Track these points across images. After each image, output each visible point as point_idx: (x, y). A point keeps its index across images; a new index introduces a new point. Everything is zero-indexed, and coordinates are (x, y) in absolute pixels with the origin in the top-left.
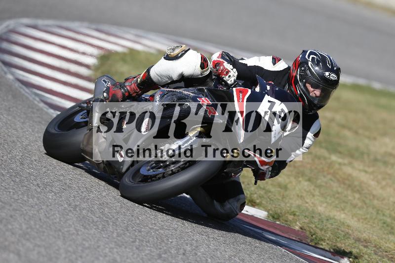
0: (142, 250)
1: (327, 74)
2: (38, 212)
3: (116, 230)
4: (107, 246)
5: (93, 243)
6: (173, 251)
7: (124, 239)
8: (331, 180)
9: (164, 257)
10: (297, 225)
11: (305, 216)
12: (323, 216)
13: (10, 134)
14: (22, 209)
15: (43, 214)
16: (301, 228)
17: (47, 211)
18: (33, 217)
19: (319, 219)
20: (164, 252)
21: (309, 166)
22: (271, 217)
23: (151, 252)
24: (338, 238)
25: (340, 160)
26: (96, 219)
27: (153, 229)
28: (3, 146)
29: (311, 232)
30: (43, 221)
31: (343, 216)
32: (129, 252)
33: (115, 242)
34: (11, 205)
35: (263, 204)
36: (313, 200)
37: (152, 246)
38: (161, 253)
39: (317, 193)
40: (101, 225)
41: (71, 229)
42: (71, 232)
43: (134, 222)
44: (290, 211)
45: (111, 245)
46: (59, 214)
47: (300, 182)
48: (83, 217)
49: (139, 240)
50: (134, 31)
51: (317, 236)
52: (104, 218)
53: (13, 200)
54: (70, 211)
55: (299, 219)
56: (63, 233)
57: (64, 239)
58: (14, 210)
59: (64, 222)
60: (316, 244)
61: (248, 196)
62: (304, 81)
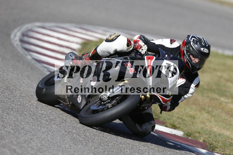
1: (202, 49)
2: (47, 136)
3: (94, 145)
5: (80, 153)
7: (99, 151)
8: (221, 112)
10: (201, 139)
11: (206, 134)
12: (216, 133)
13: (29, 91)
14: (38, 135)
15: (50, 137)
16: (204, 141)
17: (52, 136)
18: (44, 139)
19: (214, 135)
21: (207, 104)
22: (186, 135)
24: (226, 146)
25: (226, 100)
26: (81, 139)
28: (26, 98)
29: (209, 143)
30: (50, 141)
31: (228, 133)
33: (93, 152)
34: (31, 133)
35: (181, 127)
36: (210, 124)
39: (213, 120)
40: (85, 143)
41: (67, 145)
42: (66, 147)
44: (197, 131)
46: (59, 137)
47: (202, 114)
48: (74, 138)
49: (107, 151)
50: (102, 28)
51: (213, 145)
52: (86, 139)
53: (32, 129)
54: (66, 135)
55: (202, 136)
56: (62, 148)
57: (63, 151)
58: (33, 135)
59: (62, 141)
60: (213, 150)
61: (172, 123)
62: (189, 53)
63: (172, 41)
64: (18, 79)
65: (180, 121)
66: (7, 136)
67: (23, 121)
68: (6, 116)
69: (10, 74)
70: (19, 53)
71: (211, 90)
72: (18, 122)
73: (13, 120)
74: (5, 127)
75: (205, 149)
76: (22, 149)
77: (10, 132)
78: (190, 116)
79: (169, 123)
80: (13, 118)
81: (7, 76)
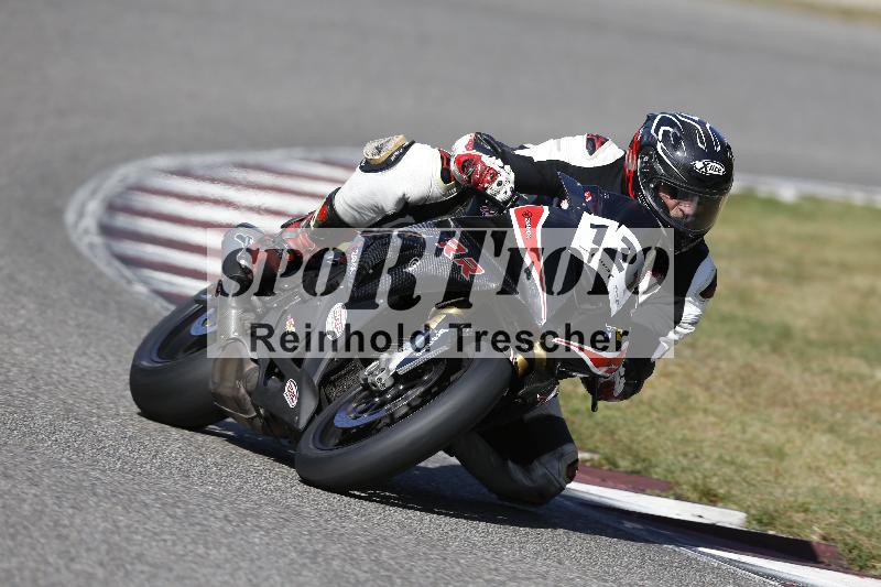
1: (699, 165)
2: (233, 576)
10: (814, 532)
11: (831, 511)
12: (870, 506)
14: (197, 575)
15: (244, 579)
16: (824, 538)
17: (252, 573)
19: (863, 513)
21: (827, 399)
22: (754, 522)
26: (363, 577)
29: (846, 544)
34: (171, 570)
35: (733, 496)
36: (843, 474)
39: (851, 456)
43: (449, 571)
44: (795, 505)
46: (279, 575)
47: (811, 436)
48: (335, 575)
51: (861, 551)
52: (383, 573)
53: (173, 557)
54: (304, 565)
55: (817, 519)
58: (180, 578)
60: (861, 568)
61: (699, 482)
62: (652, 186)
64: (105, 373)
65: (728, 471)
67: (137, 528)
68: (71, 517)
69: (74, 360)
70: (100, 275)
71: (835, 345)
72: (119, 534)
73: (100, 529)
74: (72, 560)
75: (833, 566)
77: (91, 577)
78: (767, 451)
79: (688, 483)
80: (99, 521)
81: (64, 366)
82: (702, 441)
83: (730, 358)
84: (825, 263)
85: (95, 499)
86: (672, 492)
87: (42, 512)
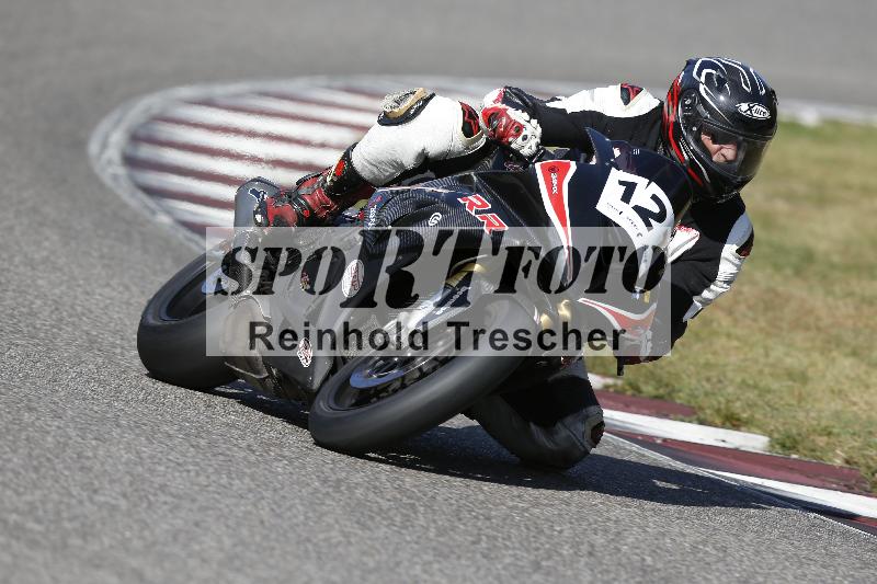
0: (497, 557)
1: (744, 107)
2: (256, 506)
3: (434, 521)
4: (416, 559)
5: (385, 557)
6: (566, 551)
7: (454, 540)
9: (548, 567)
10: (837, 456)
11: (854, 434)
14: (220, 505)
15: (267, 509)
16: (847, 462)
17: (275, 503)
18: (245, 519)
20: (545, 556)
21: (850, 323)
22: (777, 446)
23: (517, 559)
26: (386, 505)
27: (516, 507)
29: (869, 467)
30: (267, 524)
32: (468, 566)
33: (434, 549)
34: (194, 500)
35: (756, 420)
36: (866, 396)
37: (517, 545)
38: (539, 558)
40: (399, 516)
41: (333, 534)
42: (334, 541)
43: (471, 499)
44: (819, 428)
45: (426, 557)
46: (302, 505)
47: (833, 360)
48: (358, 504)
49: (488, 537)
52: (405, 500)
53: (196, 488)
54: (328, 494)
55: (840, 442)
56: (315, 545)
57: (319, 558)
58: (203, 509)
59: (315, 519)
61: (723, 406)
62: (695, 129)
63: (628, 94)
64: (128, 304)
65: (752, 395)
66: (104, 524)
67: (160, 459)
68: (95, 448)
69: (98, 291)
70: (125, 206)
72: (142, 465)
73: (123, 460)
74: (95, 491)
75: (856, 489)
76: (167, 565)
77: (114, 508)
78: (790, 375)
79: (711, 407)
80: (123, 452)
81: (88, 297)
82: (725, 365)
83: (753, 283)
84: (848, 187)
85: (119, 430)
86: (695, 417)
87: (66, 444)
